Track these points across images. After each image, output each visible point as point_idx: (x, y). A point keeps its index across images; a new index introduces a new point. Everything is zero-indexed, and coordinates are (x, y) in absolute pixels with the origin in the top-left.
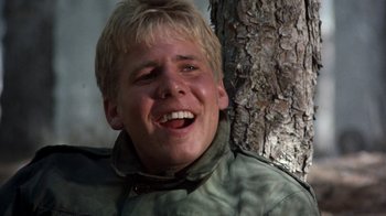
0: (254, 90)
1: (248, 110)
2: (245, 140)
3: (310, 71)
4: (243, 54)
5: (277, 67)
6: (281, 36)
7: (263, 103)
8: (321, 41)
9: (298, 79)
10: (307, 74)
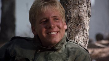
0: (72, 23)
1: (70, 28)
2: (69, 37)
3: (88, 17)
4: (69, 13)
5: (78, 16)
6: (79, 7)
7: (75, 26)
8: (91, 9)
9: (84, 20)
10: (87, 18)
